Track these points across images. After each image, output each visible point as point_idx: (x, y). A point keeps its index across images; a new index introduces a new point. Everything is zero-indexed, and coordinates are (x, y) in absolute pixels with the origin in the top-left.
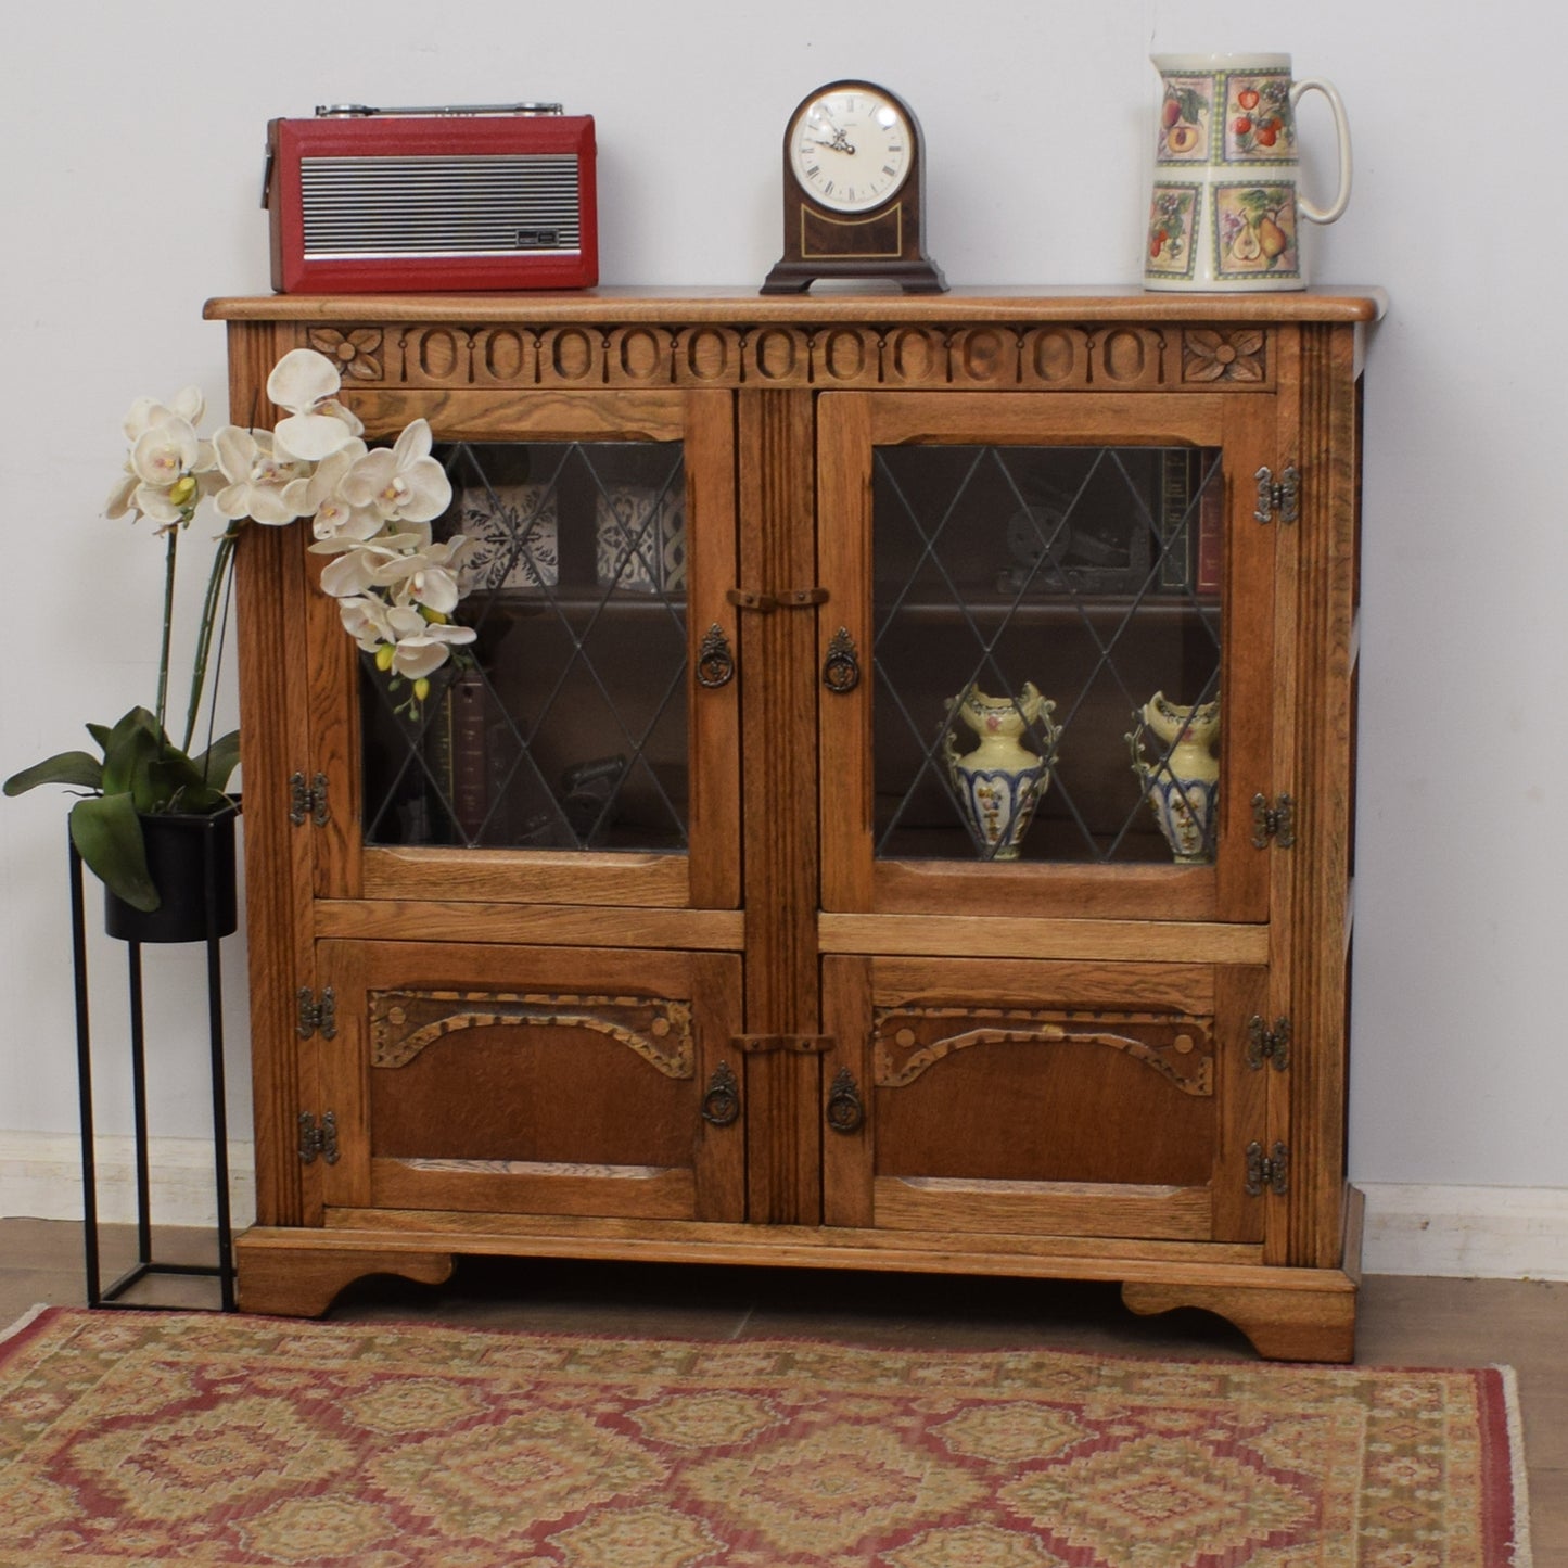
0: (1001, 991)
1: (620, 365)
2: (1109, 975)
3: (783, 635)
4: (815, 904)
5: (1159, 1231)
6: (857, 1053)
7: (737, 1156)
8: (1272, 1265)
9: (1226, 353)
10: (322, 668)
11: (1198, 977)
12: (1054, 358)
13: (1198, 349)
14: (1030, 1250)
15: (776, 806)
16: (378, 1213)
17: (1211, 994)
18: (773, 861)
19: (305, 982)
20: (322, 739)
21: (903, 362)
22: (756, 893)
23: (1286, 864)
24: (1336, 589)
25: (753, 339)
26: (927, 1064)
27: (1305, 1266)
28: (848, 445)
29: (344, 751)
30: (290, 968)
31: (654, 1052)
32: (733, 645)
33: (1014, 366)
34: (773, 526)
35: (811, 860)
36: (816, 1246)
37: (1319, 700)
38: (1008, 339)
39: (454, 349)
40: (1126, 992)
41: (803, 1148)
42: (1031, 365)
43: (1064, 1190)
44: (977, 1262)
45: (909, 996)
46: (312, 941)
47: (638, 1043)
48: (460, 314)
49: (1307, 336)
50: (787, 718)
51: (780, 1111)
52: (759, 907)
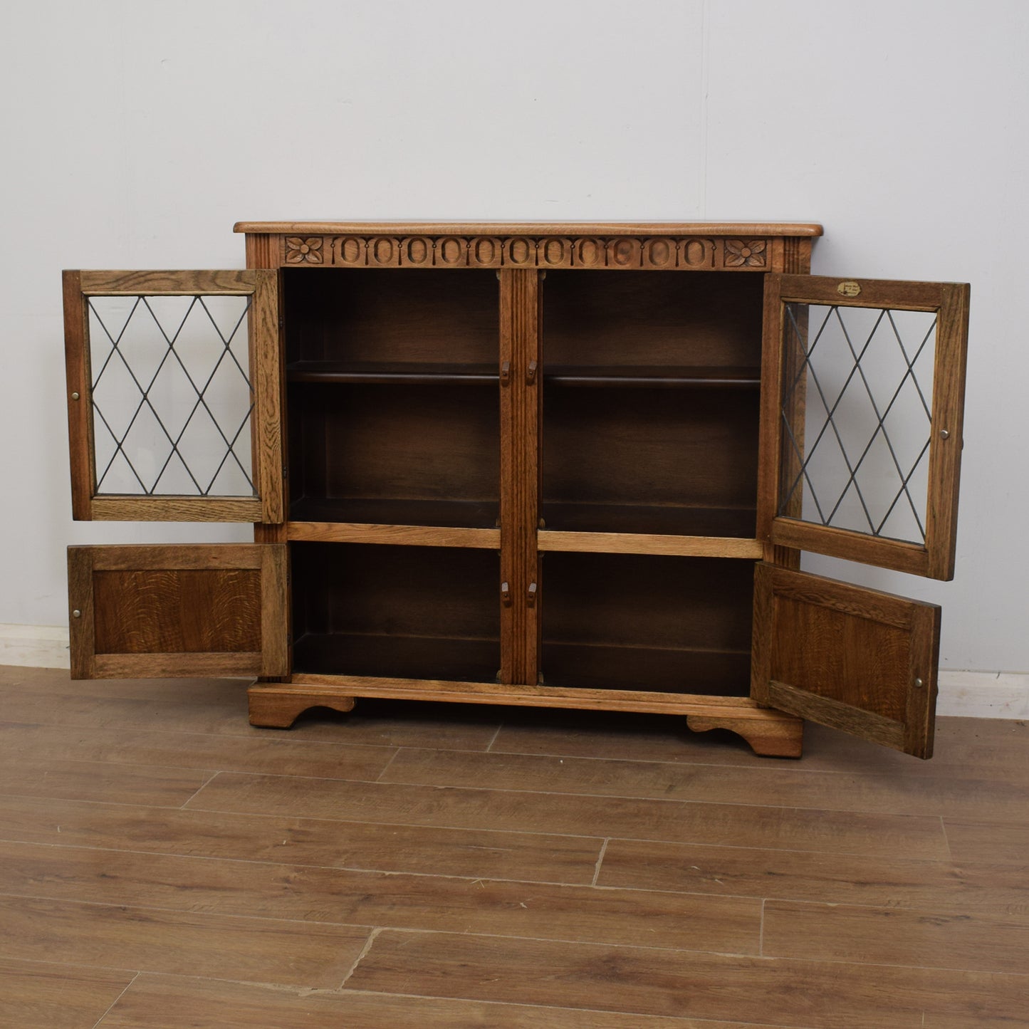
1: (441, 256)
3: (521, 392)
4: (536, 526)
9: (746, 252)
12: (659, 254)
13: (732, 250)
14: (641, 699)
15: (517, 478)
16: (318, 676)
18: (515, 505)
21: (583, 256)
22: (506, 521)
25: (508, 243)
33: (639, 258)
34: (517, 337)
35: (534, 505)
36: (535, 695)
38: (636, 244)
39: (358, 248)
41: (528, 647)
42: (648, 257)
44: (615, 704)
46: (286, 541)
48: (361, 231)
49: (787, 244)
50: (523, 434)
51: (517, 628)
52: (508, 527)
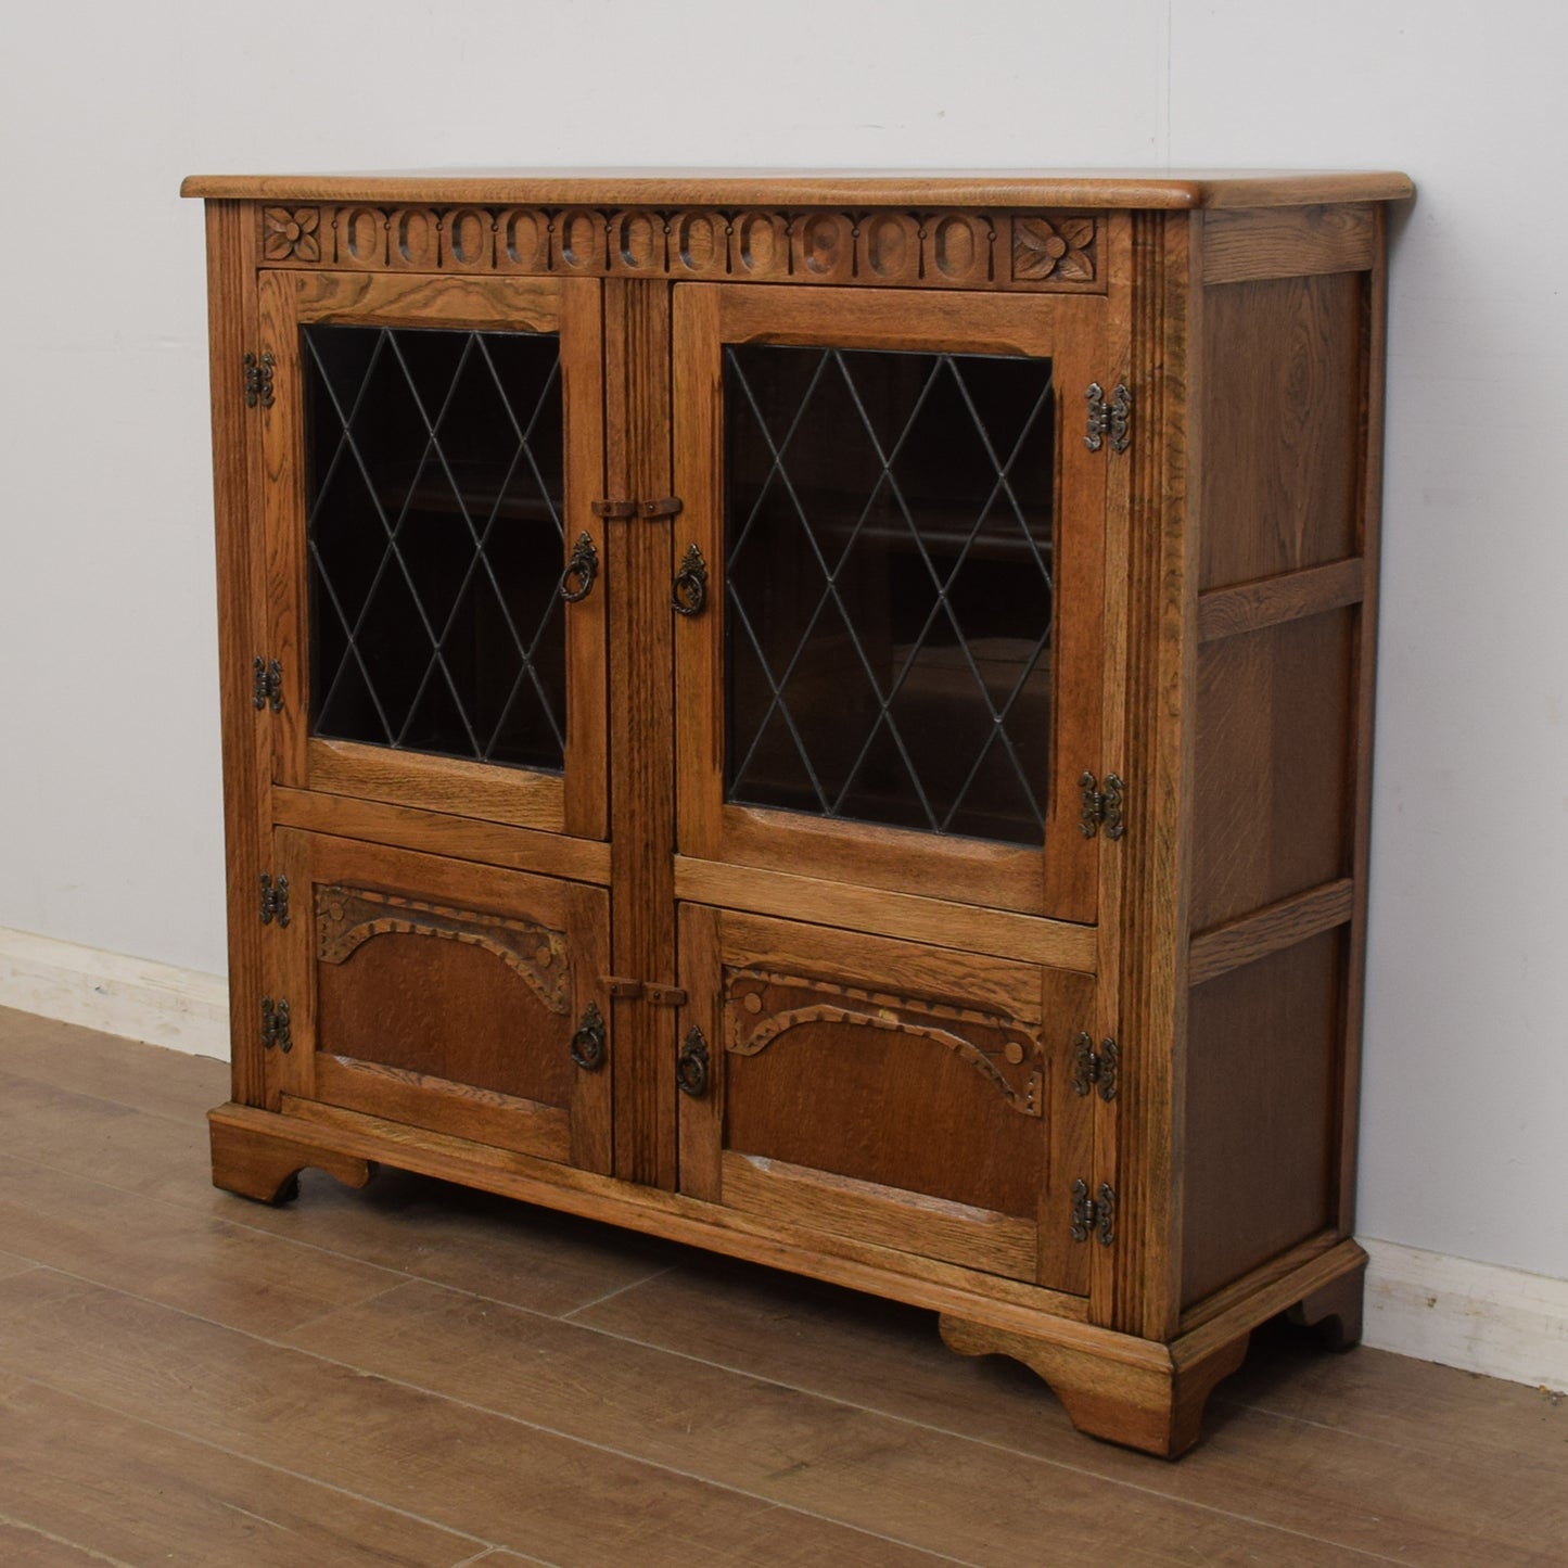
0: (836, 965)
1: (506, 248)
2: (939, 962)
3: (645, 549)
4: (672, 844)
5: (984, 1263)
6: (708, 1013)
7: (605, 1104)
8: (1096, 1325)
9: (1057, 247)
10: (276, 552)
11: (1026, 978)
12: (888, 249)
14: (863, 1259)
15: (640, 734)
16: (321, 1107)
17: (1039, 1000)
18: (636, 793)
19: (267, 866)
20: (277, 624)
21: (749, 251)
22: (621, 827)
23: (1115, 859)
24: (1168, 534)
25: (618, 221)
26: (772, 1035)
27: (1132, 1333)
28: (699, 344)
29: (293, 638)
30: (256, 851)
31: (539, 983)
32: (600, 556)
33: (851, 259)
34: (636, 429)
35: (668, 796)
36: (672, 1214)
37: (1151, 666)
38: (844, 226)
40: (954, 984)
41: (661, 1107)
42: (867, 255)
43: (896, 1197)
45: (755, 958)
46: (270, 827)
47: (524, 970)
48: (379, 194)
49: (1140, 227)
50: (648, 640)
51: (642, 1064)
52: (624, 841)
